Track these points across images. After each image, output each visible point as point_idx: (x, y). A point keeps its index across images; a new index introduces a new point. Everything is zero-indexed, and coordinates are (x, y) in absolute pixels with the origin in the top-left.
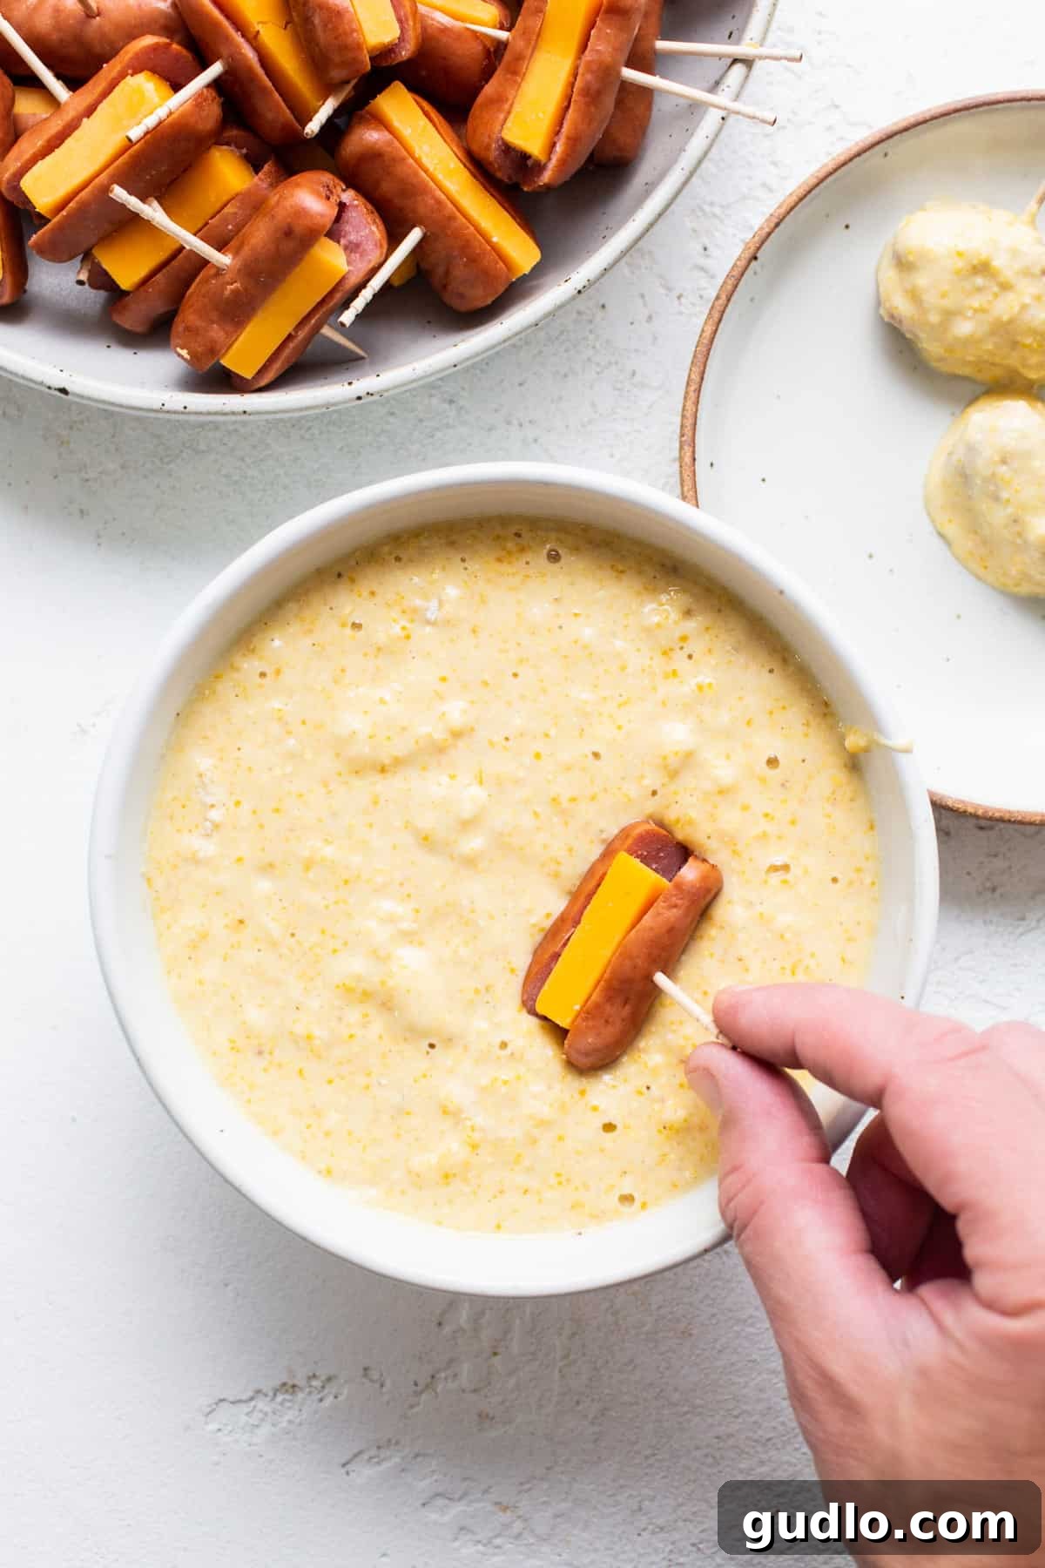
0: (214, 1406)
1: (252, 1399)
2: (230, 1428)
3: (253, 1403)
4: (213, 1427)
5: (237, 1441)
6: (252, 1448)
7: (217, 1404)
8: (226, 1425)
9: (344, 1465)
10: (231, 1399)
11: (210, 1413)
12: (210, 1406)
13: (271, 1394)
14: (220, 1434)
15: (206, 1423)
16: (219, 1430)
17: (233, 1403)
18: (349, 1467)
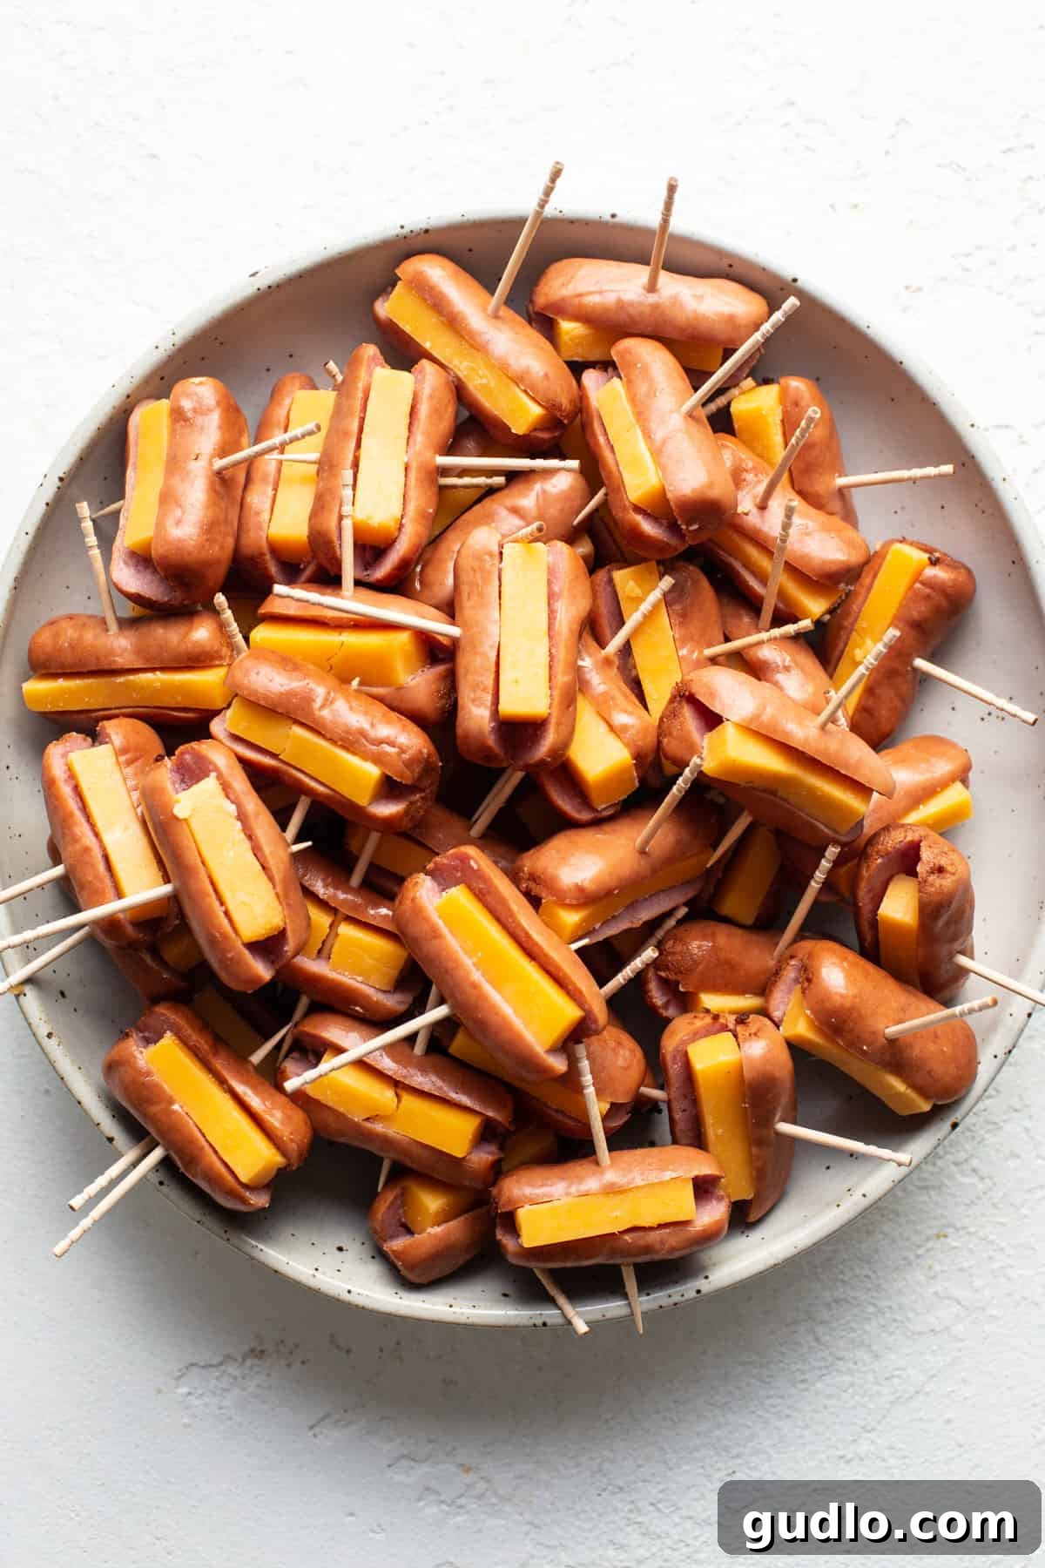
0: (184, 1370)
1: (221, 1364)
2: (200, 1392)
3: (223, 1368)
4: (184, 1390)
5: (206, 1405)
6: (223, 1411)
7: (187, 1368)
8: (195, 1388)
9: (311, 1428)
10: (202, 1364)
11: (180, 1377)
12: (180, 1370)
13: (240, 1360)
14: (190, 1398)
15: (177, 1387)
16: (190, 1394)
17: (203, 1367)
18: (317, 1430)
